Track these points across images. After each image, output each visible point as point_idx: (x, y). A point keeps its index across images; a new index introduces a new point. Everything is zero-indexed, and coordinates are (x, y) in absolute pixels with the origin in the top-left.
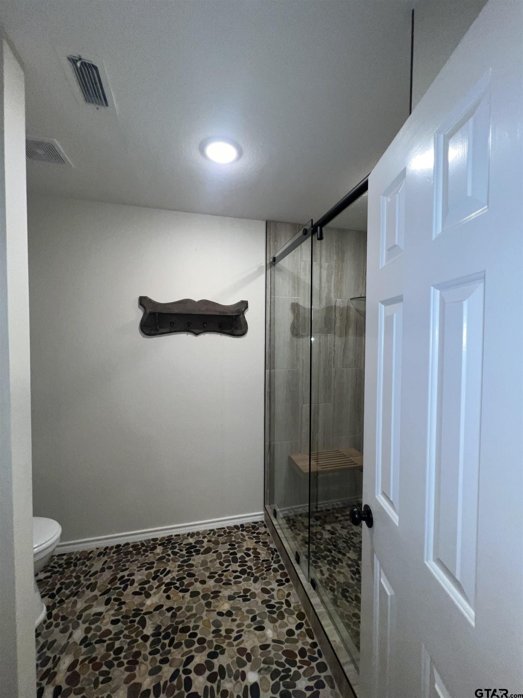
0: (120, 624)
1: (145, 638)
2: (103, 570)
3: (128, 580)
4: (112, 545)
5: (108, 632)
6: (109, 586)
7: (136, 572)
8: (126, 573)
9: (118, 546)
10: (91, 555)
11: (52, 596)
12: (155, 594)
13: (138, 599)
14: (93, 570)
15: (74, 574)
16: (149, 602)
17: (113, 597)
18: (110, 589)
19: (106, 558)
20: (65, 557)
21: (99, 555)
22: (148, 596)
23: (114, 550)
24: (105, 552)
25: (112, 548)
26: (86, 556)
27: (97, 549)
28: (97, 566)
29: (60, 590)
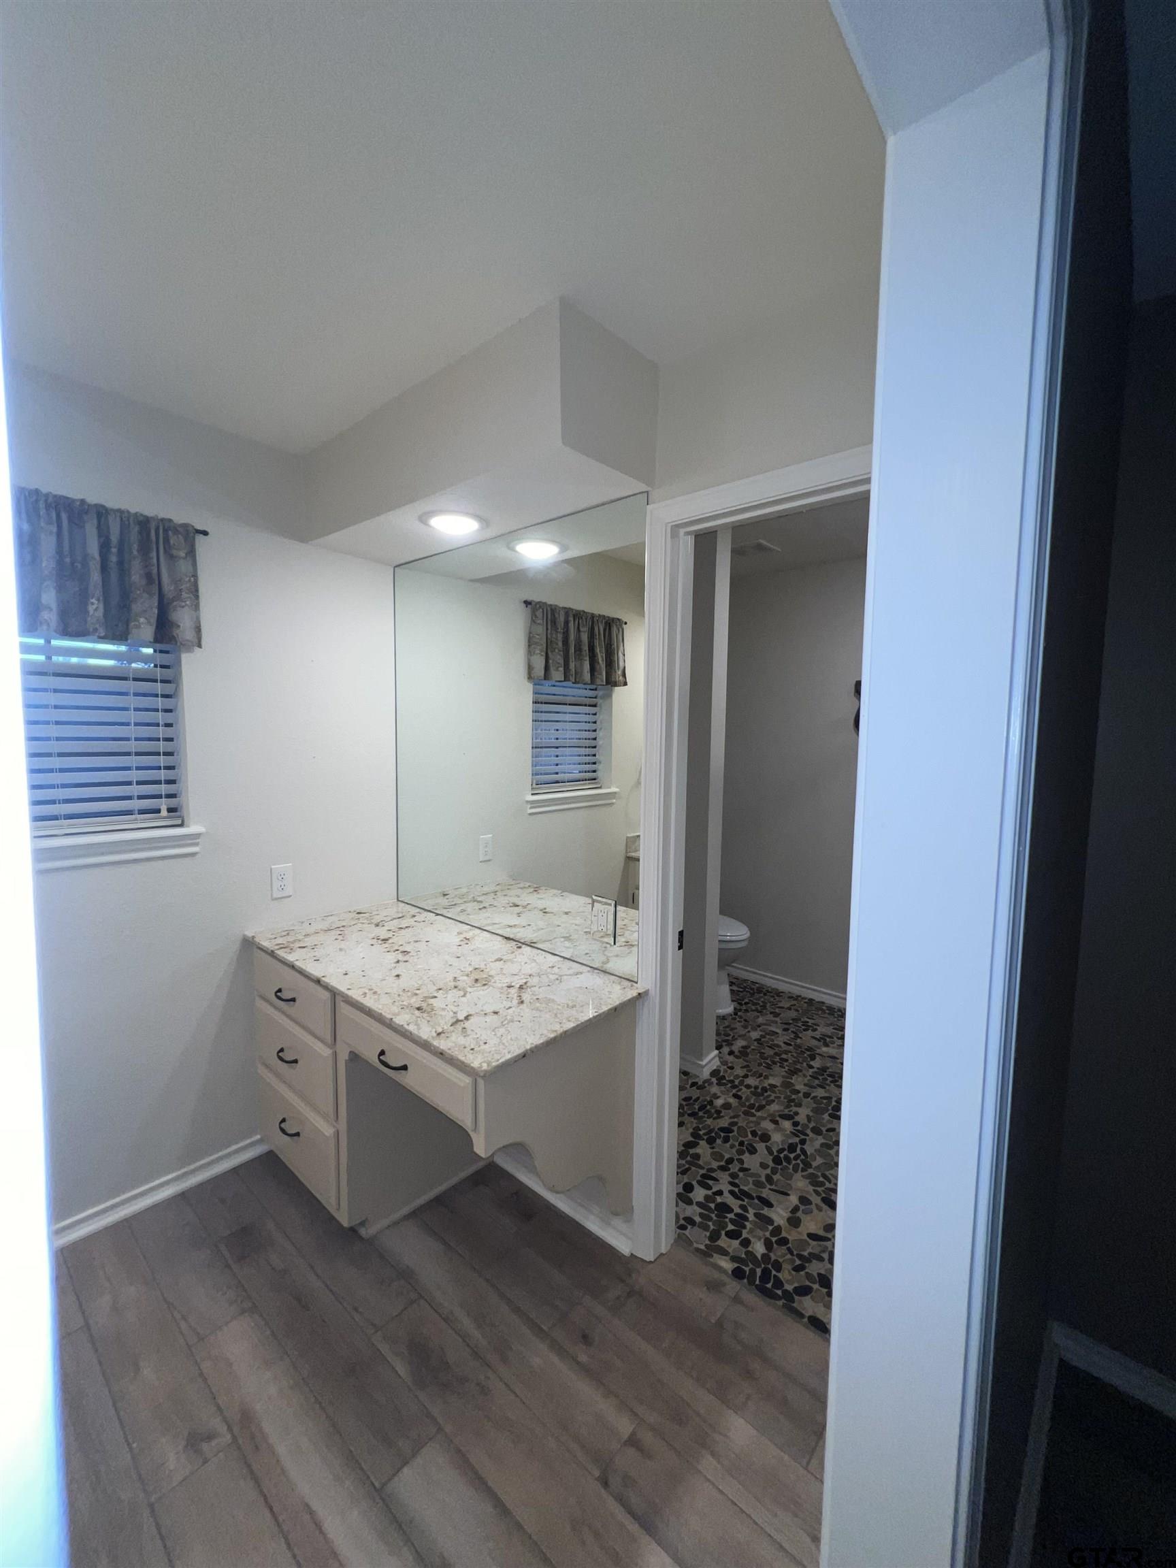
0: (791, 1047)
1: (811, 1067)
2: (790, 1009)
3: (811, 1026)
4: (806, 996)
5: (778, 1046)
6: (791, 1022)
7: (821, 1026)
8: (811, 1021)
9: (811, 1000)
10: (781, 994)
11: (740, 1004)
12: (833, 1048)
13: (815, 1043)
14: (780, 1005)
15: (762, 999)
16: (825, 1049)
17: (792, 1029)
18: (791, 1024)
19: (795, 1002)
20: (757, 985)
21: (790, 997)
22: (826, 1045)
23: (806, 1001)
24: (797, 998)
25: (805, 998)
26: (779, 994)
27: (790, 993)
28: (785, 1004)
29: (746, 1003)
